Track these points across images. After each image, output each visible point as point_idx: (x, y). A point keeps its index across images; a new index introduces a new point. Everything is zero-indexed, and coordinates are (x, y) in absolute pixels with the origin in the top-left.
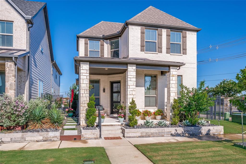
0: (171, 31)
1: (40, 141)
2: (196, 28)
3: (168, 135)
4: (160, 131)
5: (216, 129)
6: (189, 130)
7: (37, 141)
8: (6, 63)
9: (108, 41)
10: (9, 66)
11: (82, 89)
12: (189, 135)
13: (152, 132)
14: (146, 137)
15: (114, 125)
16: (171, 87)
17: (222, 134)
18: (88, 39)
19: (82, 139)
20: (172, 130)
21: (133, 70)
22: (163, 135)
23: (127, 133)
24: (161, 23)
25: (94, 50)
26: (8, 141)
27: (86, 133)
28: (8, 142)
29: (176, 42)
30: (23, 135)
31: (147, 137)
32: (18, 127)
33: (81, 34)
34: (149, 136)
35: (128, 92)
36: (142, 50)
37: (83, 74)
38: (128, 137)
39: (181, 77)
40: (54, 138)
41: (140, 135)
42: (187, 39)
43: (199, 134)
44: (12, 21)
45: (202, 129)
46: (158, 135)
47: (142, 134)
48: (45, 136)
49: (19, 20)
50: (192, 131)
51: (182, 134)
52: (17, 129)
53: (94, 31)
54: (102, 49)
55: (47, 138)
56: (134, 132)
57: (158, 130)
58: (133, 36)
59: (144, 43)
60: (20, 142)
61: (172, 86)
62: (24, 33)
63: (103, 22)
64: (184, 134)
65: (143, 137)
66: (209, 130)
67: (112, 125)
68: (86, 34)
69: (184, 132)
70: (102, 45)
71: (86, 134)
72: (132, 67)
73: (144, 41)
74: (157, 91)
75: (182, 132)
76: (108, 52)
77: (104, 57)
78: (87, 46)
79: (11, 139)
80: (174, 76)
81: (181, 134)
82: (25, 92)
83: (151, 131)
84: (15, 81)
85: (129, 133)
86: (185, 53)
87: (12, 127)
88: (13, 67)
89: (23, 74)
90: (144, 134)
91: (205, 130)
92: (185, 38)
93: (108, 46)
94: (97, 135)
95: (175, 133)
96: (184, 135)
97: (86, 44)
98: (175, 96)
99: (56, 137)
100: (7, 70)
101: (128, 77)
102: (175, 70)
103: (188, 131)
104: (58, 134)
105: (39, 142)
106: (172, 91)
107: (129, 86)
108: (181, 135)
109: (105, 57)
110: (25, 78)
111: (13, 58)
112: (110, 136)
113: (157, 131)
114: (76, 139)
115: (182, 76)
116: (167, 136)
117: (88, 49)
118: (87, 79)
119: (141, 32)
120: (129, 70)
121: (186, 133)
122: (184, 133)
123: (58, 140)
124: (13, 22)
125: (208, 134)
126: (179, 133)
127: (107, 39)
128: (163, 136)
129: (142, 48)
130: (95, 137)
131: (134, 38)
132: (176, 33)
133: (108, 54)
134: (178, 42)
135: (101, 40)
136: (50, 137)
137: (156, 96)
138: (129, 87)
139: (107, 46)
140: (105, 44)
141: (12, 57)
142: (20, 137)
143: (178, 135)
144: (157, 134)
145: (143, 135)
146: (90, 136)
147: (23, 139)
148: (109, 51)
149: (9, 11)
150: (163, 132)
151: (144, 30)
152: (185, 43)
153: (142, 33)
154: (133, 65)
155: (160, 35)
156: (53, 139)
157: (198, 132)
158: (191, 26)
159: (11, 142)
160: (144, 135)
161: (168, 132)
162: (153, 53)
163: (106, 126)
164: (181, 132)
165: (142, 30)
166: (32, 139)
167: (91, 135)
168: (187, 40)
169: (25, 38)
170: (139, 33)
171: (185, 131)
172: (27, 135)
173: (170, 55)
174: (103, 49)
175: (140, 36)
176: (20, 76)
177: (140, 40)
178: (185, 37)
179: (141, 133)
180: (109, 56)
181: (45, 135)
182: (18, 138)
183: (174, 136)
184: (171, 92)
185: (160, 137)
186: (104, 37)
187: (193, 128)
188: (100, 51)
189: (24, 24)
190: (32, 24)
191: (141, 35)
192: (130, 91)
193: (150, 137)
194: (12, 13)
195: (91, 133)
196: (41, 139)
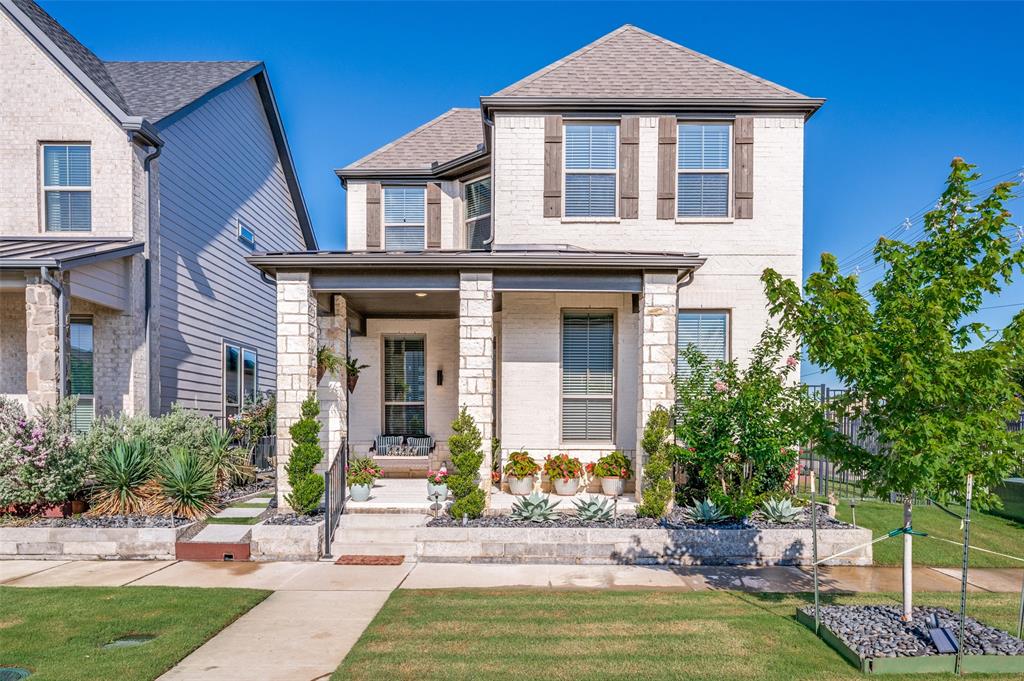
0: (678, 121)
1: (109, 558)
2: (801, 98)
3: (600, 557)
4: (566, 541)
5: (832, 540)
6: (699, 540)
7: (101, 559)
8: (29, 287)
9: (457, 182)
10: (37, 299)
11: (284, 374)
12: (699, 563)
13: (529, 542)
14: (502, 560)
15: (405, 511)
16: (646, 359)
17: (866, 566)
18: (378, 184)
19: (253, 557)
20: (620, 539)
21: (481, 295)
22: (579, 555)
23: (425, 541)
24: (637, 93)
25: (405, 224)
26: (8, 552)
27: (269, 537)
28: (10, 557)
29: (707, 167)
30: (53, 535)
31: (509, 563)
32: (52, 508)
33: (353, 167)
34: (516, 560)
35: (460, 384)
36: (550, 212)
37: (288, 318)
38: (429, 557)
39: (728, 315)
40: (156, 552)
41: (478, 552)
42: (755, 149)
43: (744, 560)
44: (86, 139)
45: (761, 538)
46: (555, 555)
47: (487, 550)
48: (126, 540)
49: (109, 133)
50: (710, 545)
51: (667, 555)
52: (48, 511)
53: (406, 150)
54: (435, 219)
55: (134, 549)
56: (454, 541)
57: (554, 536)
58: (515, 157)
59: (558, 184)
60: (47, 557)
61: (650, 357)
62: (124, 181)
63: (457, 112)
64: (672, 556)
65: (491, 562)
66: (797, 546)
67: (396, 511)
68: (374, 163)
69: (673, 548)
70: (435, 203)
71: (267, 541)
72: (475, 283)
73: (557, 173)
74: (616, 376)
75: (667, 548)
76: (456, 228)
77: (439, 247)
78: (378, 212)
79: (18, 547)
80: (659, 312)
81: (658, 554)
82: (131, 388)
83: (524, 541)
84: (57, 350)
85: (436, 541)
86: (744, 212)
87: (32, 507)
88: (48, 303)
89: (124, 323)
90: (496, 551)
91: (775, 544)
92: (745, 147)
93: (456, 206)
94: (308, 545)
95: (630, 550)
96: (672, 560)
97: (373, 202)
98: (664, 396)
99: (162, 545)
100: (30, 314)
101: (461, 323)
102: (666, 286)
103: (692, 547)
104: (168, 535)
105: (105, 560)
106: (653, 377)
107: (465, 357)
108: (661, 560)
109: (443, 248)
110: (129, 337)
111: (43, 271)
112: (369, 552)
113: (549, 541)
114: (231, 557)
115: (729, 311)
116: (597, 560)
117: (379, 221)
118: (300, 334)
119: (546, 137)
120: (462, 295)
121: (683, 554)
122: (675, 552)
123: (169, 557)
124: (89, 142)
125: (790, 562)
126: (651, 552)
127: (451, 178)
128: (576, 561)
129: (552, 202)
130: (302, 551)
131: (514, 167)
132: (704, 128)
133: (456, 237)
134: (717, 167)
135: (428, 183)
136: (144, 545)
137: (612, 397)
138: (465, 364)
139: (452, 205)
140: (444, 196)
141: (39, 268)
142: (45, 540)
143: (646, 560)
144: (551, 554)
145: (492, 555)
146: (285, 547)
147: (55, 548)
148: (461, 222)
149: (76, 105)
150: (576, 546)
151: (559, 130)
152: (744, 167)
153: (552, 141)
154: (480, 275)
155: (631, 143)
156: (152, 554)
157: (743, 553)
158: (781, 92)
159: (18, 557)
160: (497, 553)
161: (602, 545)
162: (598, 219)
163: (373, 512)
164: (662, 546)
165: (548, 129)
166: (85, 548)
167: (286, 544)
168: (754, 155)
169: (128, 199)
170: (536, 141)
171: (677, 546)
172: (66, 536)
173: (676, 223)
174: (438, 218)
175: (541, 155)
176: (114, 332)
177: (540, 170)
178: (745, 143)
179: (483, 545)
180: (458, 245)
181: (126, 536)
182: (38, 543)
183: (627, 563)
184: (646, 379)
185: (562, 563)
186: (436, 171)
187: (717, 532)
188: (426, 228)
189: (124, 148)
190: (156, 146)
191: (546, 151)
192: (470, 380)
193: (520, 562)
194: (86, 114)
195: (288, 538)
196: (114, 552)
